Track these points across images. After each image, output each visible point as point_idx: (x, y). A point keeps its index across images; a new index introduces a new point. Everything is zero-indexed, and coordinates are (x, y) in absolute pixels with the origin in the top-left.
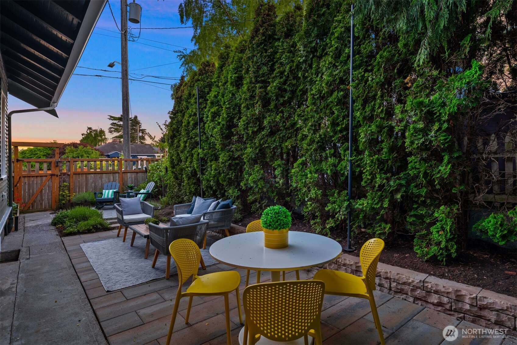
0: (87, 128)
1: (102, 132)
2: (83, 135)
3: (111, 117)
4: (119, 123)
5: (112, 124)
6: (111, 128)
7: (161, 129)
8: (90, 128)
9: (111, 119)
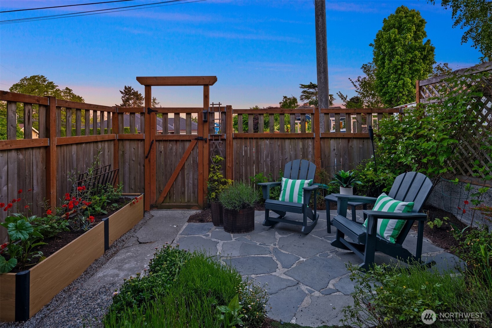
0: (283, 98)
1: (295, 100)
2: (280, 103)
3: (302, 85)
4: (308, 91)
5: (304, 92)
6: (302, 96)
7: (355, 86)
8: (285, 97)
9: (302, 88)
